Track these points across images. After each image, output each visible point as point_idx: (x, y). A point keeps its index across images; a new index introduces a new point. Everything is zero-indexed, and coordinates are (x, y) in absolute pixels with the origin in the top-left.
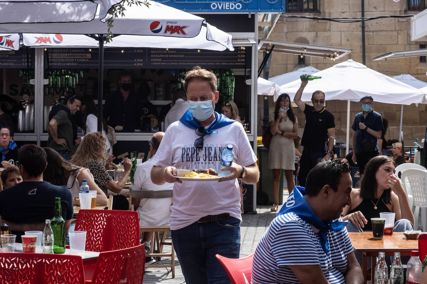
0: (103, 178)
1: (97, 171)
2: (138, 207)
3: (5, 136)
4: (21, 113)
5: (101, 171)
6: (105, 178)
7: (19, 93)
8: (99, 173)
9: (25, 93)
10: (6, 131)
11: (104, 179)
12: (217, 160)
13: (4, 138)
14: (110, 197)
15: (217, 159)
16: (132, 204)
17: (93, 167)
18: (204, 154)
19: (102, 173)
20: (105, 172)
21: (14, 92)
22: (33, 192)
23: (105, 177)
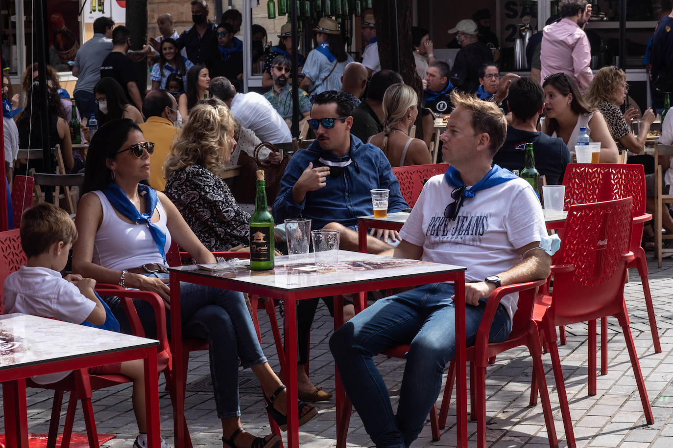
0: (619, 127)
1: (611, 117)
2: (667, 169)
3: (494, 78)
4: (518, 42)
5: (616, 118)
6: (622, 129)
7: (520, 14)
8: (614, 121)
9: (527, 14)
10: (493, 70)
11: (620, 129)
12: (468, 234)
13: (492, 81)
14: (623, 153)
15: (468, 232)
16: (659, 164)
17: (605, 112)
18: (455, 226)
19: (618, 121)
20: (623, 120)
21: (512, 13)
22: (522, 147)
23: (622, 126)
